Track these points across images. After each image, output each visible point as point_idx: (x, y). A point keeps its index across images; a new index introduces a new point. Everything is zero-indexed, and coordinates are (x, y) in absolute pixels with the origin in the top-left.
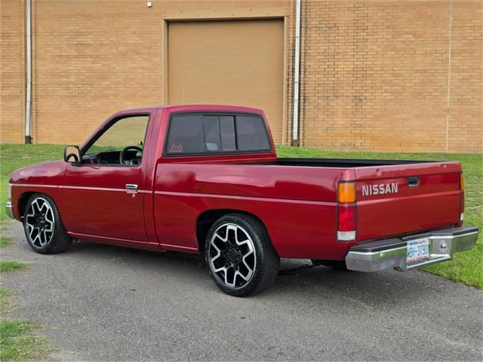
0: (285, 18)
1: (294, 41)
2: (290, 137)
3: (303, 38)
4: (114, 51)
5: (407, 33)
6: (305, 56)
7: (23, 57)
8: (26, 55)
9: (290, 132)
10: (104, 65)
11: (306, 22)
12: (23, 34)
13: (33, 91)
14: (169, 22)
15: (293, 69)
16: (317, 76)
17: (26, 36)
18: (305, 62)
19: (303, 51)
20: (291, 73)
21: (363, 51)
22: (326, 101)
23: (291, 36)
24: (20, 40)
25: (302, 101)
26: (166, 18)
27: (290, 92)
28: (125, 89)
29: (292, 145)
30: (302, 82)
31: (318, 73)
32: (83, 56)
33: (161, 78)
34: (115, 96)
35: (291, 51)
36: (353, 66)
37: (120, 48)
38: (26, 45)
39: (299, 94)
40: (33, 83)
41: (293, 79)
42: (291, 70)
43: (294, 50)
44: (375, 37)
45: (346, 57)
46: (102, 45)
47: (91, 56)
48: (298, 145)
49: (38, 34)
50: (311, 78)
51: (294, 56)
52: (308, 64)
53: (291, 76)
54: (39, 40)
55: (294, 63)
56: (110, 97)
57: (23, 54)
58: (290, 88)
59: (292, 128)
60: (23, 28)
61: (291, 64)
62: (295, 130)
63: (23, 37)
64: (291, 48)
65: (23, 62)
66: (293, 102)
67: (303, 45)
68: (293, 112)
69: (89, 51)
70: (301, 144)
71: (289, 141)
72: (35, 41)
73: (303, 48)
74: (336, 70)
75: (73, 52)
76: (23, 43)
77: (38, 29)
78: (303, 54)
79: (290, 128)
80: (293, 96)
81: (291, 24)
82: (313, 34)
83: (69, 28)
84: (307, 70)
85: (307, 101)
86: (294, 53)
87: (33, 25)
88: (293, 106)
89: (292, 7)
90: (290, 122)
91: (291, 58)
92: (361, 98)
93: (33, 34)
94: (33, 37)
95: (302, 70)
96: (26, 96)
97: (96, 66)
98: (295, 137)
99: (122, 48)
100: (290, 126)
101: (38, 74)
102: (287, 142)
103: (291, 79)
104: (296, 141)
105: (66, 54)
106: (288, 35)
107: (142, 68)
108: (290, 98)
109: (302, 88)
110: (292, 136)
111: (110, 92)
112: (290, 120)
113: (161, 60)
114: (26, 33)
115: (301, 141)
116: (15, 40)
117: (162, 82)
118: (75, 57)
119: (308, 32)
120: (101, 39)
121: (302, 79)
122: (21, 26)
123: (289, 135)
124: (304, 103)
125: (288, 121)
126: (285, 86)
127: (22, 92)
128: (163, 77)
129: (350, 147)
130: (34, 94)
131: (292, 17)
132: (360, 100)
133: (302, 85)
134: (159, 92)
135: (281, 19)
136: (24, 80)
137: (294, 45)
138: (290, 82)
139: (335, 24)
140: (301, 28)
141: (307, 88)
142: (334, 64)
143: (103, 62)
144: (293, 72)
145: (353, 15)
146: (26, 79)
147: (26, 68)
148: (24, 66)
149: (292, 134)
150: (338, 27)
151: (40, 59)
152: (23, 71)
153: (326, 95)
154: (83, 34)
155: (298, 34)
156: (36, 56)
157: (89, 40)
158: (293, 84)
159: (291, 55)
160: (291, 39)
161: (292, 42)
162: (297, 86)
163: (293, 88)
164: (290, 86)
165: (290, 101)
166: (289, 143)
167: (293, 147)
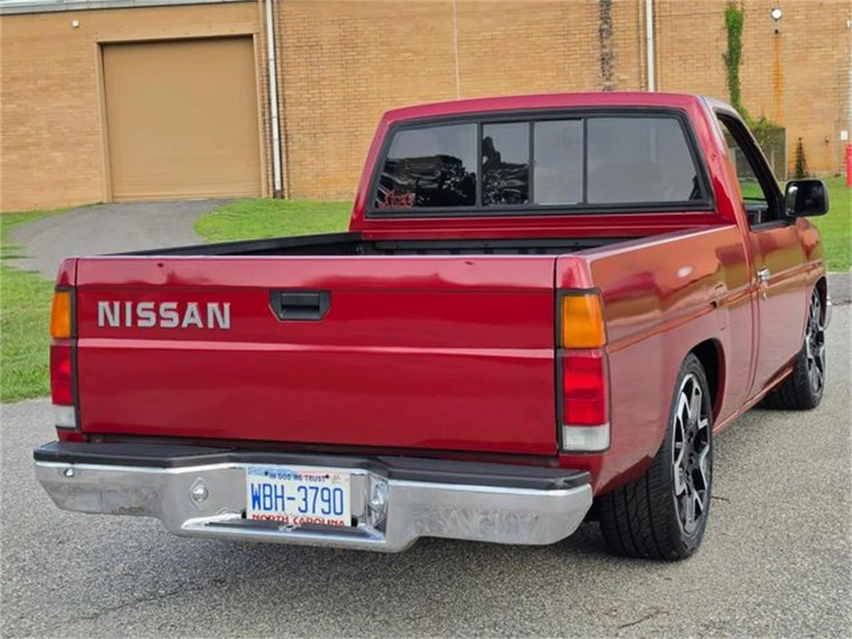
0: (255, 36)
1: (268, 64)
2: (271, 188)
3: (278, 61)
4: (31, 86)
5: (406, 51)
6: (283, 83)
9: (271, 180)
10: (19, 105)
11: (281, 39)
14: (103, 46)
15: (269, 100)
16: (300, 108)
18: (283, 91)
19: (279, 77)
20: (267, 106)
21: (354, 75)
22: (313, 139)
23: (264, 58)
25: (283, 141)
26: (100, 40)
27: (268, 129)
28: (49, 136)
29: (274, 197)
30: (281, 117)
31: (301, 104)
33: (98, 119)
34: (38, 145)
35: (265, 78)
36: (343, 94)
37: (40, 82)
39: (279, 131)
41: (270, 113)
42: (266, 102)
43: (268, 76)
44: (368, 57)
45: (334, 83)
48: (283, 197)
50: (293, 112)
51: (268, 84)
52: (287, 93)
53: (267, 110)
55: (269, 92)
56: (30, 148)
58: (267, 125)
59: (273, 175)
61: (266, 94)
62: (278, 179)
64: (264, 74)
66: (272, 142)
67: (279, 69)
68: (272, 155)
70: (286, 195)
71: (271, 192)
73: (279, 73)
74: (323, 99)
78: (279, 81)
79: (270, 177)
80: (271, 135)
81: (263, 42)
82: (291, 55)
84: (288, 101)
85: (289, 140)
86: (268, 80)
88: (272, 147)
89: (261, 22)
90: (270, 169)
91: (265, 86)
92: (357, 133)
95: (281, 101)
98: (278, 187)
99: (42, 83)
100: (270, 173)
102: (268, 193)
103: (267, 114)
104: (279, 191)
106: (260, 56)
107: (70, 107)
108: (268, 137)
109: (282, 124)
110: (274, 186)
111: (30, 140)
112: (270, 165)
113: (96, 95)
115: (286, 191)
117: (100, 126)
119: (285, 53)
121: (281, 113)
123: (271, 184)
124: (286, 142)
125: (267, 167)
126: (260, 123)
128: (100, 118)
129: (346, 196)
131: (262, 34)
132: (356, 136)
133: (282, 121)
134: (96, 137)
135: (250, 37)
137: (268, 70)
138: (267, 117)
139: (317, 42)
140: (275, 47)
141: (289, 124)
142: (320, 93)
143: (17, 102)
144: (270, 103)
145: (338, 30)
149: (274, 183)
150: (322, 45)
153: (313, 131)
155: (271, 55)
158: (270, 119)
159: (265, 82)
160: (264, 62)
161: (264, 66)
162: (275, 121)
163: (271, 124)
164: (267, 121)
165: (268, 141)
166: (271, 196)
167: (276, 199)
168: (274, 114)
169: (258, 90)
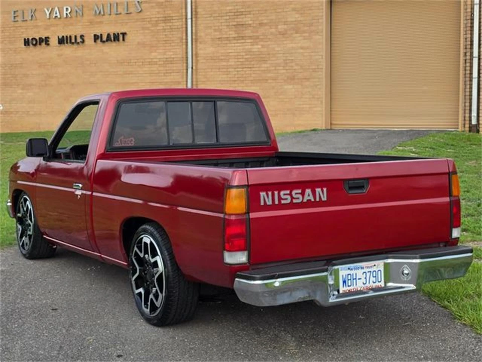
1: (472, 9)
2: (467, 122)
4: (273, 30)
7: (184, 41)
8: (187, 39)
9: (467, 115)
10: (263, 46)
12: (184, 17)
13: (194, 76)
15: (472, 41)
17: (186, 19)
20: (469, 47)
23: (469, 3)
24: (181, 23)
25: (481, 79)
27: (468, 68)
28: (285, 71)
29: (470, 131)
30: (481, 57)
32: (243, 38)
33: (322, 58)
34: (275, 79)
35: (469, 21)
37: (280, 27)
38: (187, 28)
39: (479, 70)
40: (194, 68)
41: (472, 53)
42: (469, 43)
43: (472, 19)
46: (261, 24)
47: (250, 37)
48: (478, 132)
49: (198, 16)
51: (472, 27)
53: (469, 50)
54: (199, 22)
55: (472, 34)
56: (269, 81)
57: (184, 37)
58: (468, 64)
59: (470, 110)
60: (184, 10)
61: (469, 36)
62: (474, 114)
63: (184, 20)
64: (469, 17)
65: (184, 46)
66: (471, 81)
68: (471, 92)
69: (248, 32)
70: (481, 129)
71: (467, 126)
72: (196, 24)
75: (233, 34)
76: (184, 26)
77: (199, 10)
79: (467, 111)
80: (471, 74)
83: (228, 8)
86: (472, 23)
87: (193, 7)
88: (471, 85)
90: (467, 104)
91: (469, 28)
93: (193, 16)
94: (194, 19)
96: (187, 82)
97: (256, 48)
98: (474, 122)
99: (281, 27)
100: (468, 108)
101: (199, 59)
102: (464, 127)
103: (468, 54)
104: (475, 126)
105: (225, 36)
106: (466, 2)
107: (302, 48)
108: (468, 76)
109: (481, 64)
110: (470, 120)
111: (269, 75)
112: (468, 101)
113: (321, 38)
114: (186, 15)
115: (481, 126)
116: (177, 24)
117: (324, 64)
118: (234, 38)
120: (260, 18)
121: (481, 54)
122: (182, 9)
123: (467, 119)
125: (465, 103)
126: (462, 61)
127: (183, 78)
128: (324, 57)
130: (194, 80)
133: (481, 61)
134: (320, 73)
136: (185, 65)
137: (472, 14)
138: (468, 57)
143: (262, 43)
144: (472, 45)
146: (187, 63)
147: (187, 53)
148: (185, 51)
149: (470, 117)
151: (201, 43)
152: (185, 57)
154: (242, 13)
155: (476, 1)
156: (196, 40)
157: (248, 20)
158: (471, 59)
159: (469, 25)
160: (469, 7)
161: (469, 10)
162: (475, 61)
163: (471, 64)
164: (468, 61)
165: (468, 79)
166: (467, 129)
167: (471, 133)
168: (476, 54)
169: (462, 33)
